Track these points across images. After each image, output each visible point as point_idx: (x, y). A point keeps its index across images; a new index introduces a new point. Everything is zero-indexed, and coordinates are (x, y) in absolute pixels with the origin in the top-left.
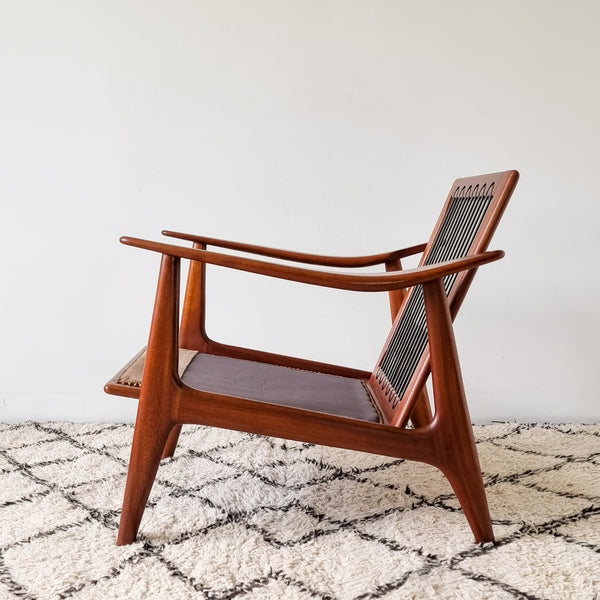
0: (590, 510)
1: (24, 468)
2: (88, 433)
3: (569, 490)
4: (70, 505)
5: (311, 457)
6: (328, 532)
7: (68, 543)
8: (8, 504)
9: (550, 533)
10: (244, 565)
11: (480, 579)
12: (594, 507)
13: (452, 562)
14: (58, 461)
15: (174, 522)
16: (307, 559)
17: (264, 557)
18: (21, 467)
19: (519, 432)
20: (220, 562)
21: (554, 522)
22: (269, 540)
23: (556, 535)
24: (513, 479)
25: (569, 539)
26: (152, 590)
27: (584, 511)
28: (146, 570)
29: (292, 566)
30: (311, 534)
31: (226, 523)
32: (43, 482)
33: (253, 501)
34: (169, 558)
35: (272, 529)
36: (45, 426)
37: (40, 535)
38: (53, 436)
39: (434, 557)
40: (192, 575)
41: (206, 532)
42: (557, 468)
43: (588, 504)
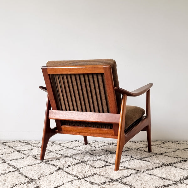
0: (182, 161)
1: (19, 151)
2: (36, 143)
3: (177, 156)
4: (35, 159)
5: (103, 149)
6: (109, 166)
7: (37, 167)
8: (17, 159)
9: (171, 165)
10: (86, 172)
11: (151, 175)
12: (183, 160)
13: (143, 171)
14: (29, 150)
15: (66, 163)
16: (104, 171)
17: (92, 171)
18: (18, 151)
19: (164, 143)
20: (80, 171)
21: (172, 163)
22: (93, 167)
23: (172, 166)
24: (161, 154)
25: (176, 167)
26: (62, 177)
27: (181, 161)
28: (60, 173)
29: (100, 172)
30: (104, 166)
31: (81, 163)
32: (26, 154)
33: (87, 159)
34: (66, 171)
35: (93, 165)
36: (23, 141)
37: (29, 165)
38: (26, 144)
39: (139, 171)
40: (73, 174)
41: (75, 165)
42: (174, 152)
43: (182, 159)
